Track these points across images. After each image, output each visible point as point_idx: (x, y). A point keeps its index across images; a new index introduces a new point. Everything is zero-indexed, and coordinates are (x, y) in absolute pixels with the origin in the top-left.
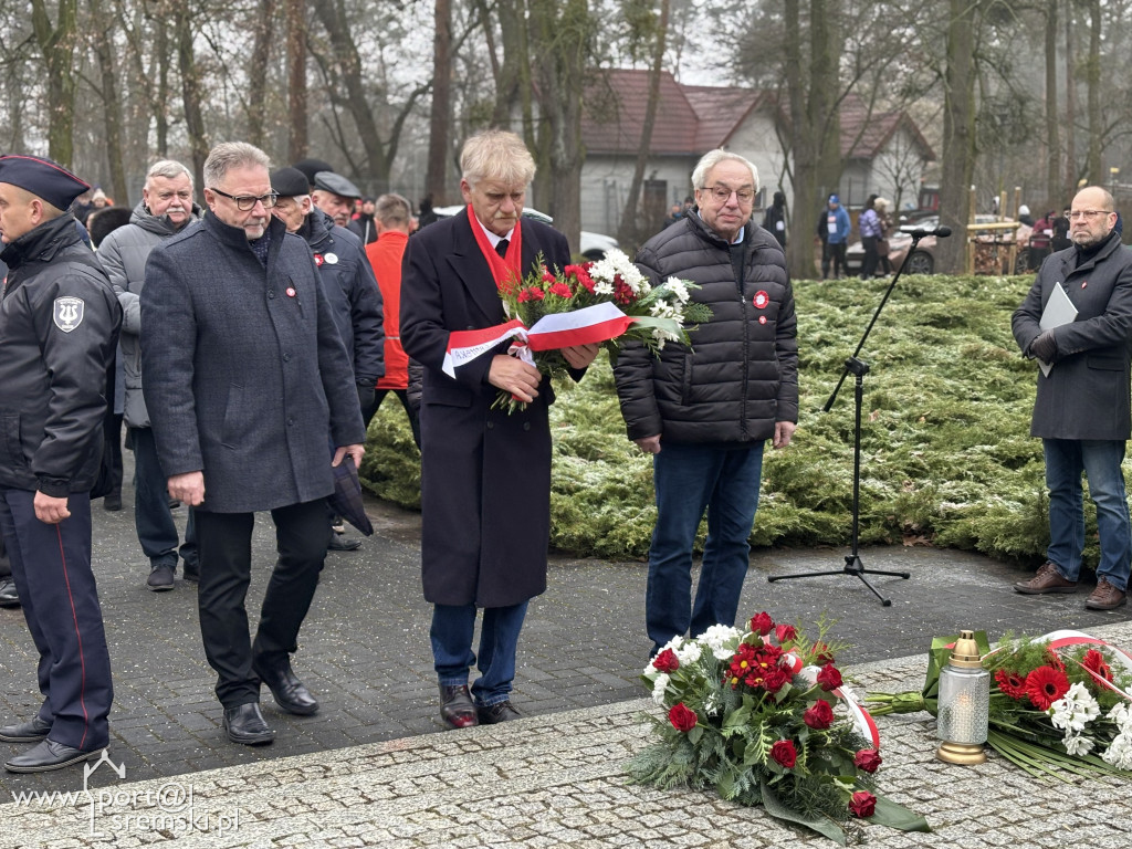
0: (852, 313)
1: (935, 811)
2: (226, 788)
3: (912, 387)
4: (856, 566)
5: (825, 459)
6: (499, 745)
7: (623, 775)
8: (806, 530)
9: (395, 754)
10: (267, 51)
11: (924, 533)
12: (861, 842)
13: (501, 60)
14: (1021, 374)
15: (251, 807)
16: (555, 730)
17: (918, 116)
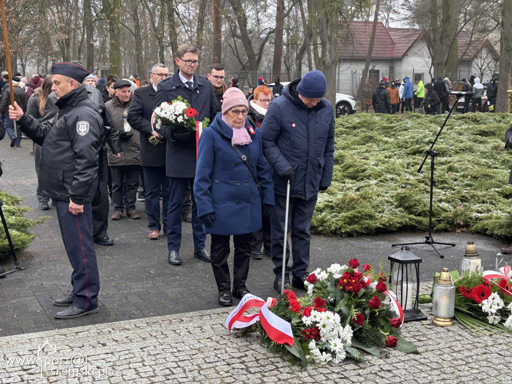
2: (139, 327)
5: (423, 193)
8: (411, 224)
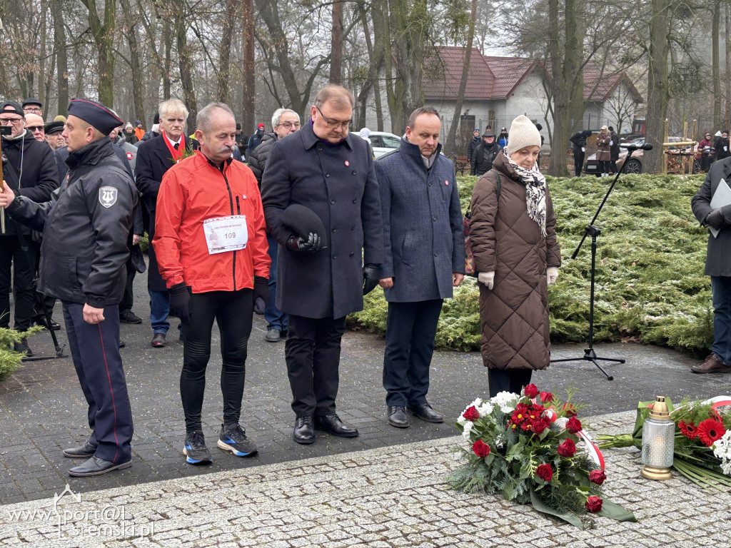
0: (590, 197)
1: (640, 509)
2: (202, 488)
3: (628, 244)
4: (591, 355)
5: (572, 288)
6: (368, 463)
7: (444, 484)
8: (560, 333)
9: (305, 468)
10: (230, 38)
11: (634, 335)
12: (592, 527)
13: (373, 42)
14: (696, 236)
15: (216, 500)
16: (403, 455)
17: (632, 75)
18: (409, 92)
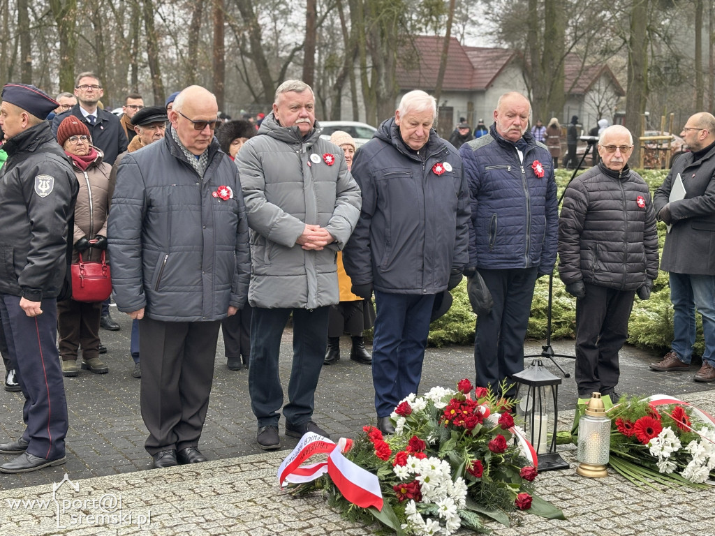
2: (133, 485)
4: (549, 352)
13: (349, 29)
15: (143, 497)
17: (614, 66)
18: (382, 81)
